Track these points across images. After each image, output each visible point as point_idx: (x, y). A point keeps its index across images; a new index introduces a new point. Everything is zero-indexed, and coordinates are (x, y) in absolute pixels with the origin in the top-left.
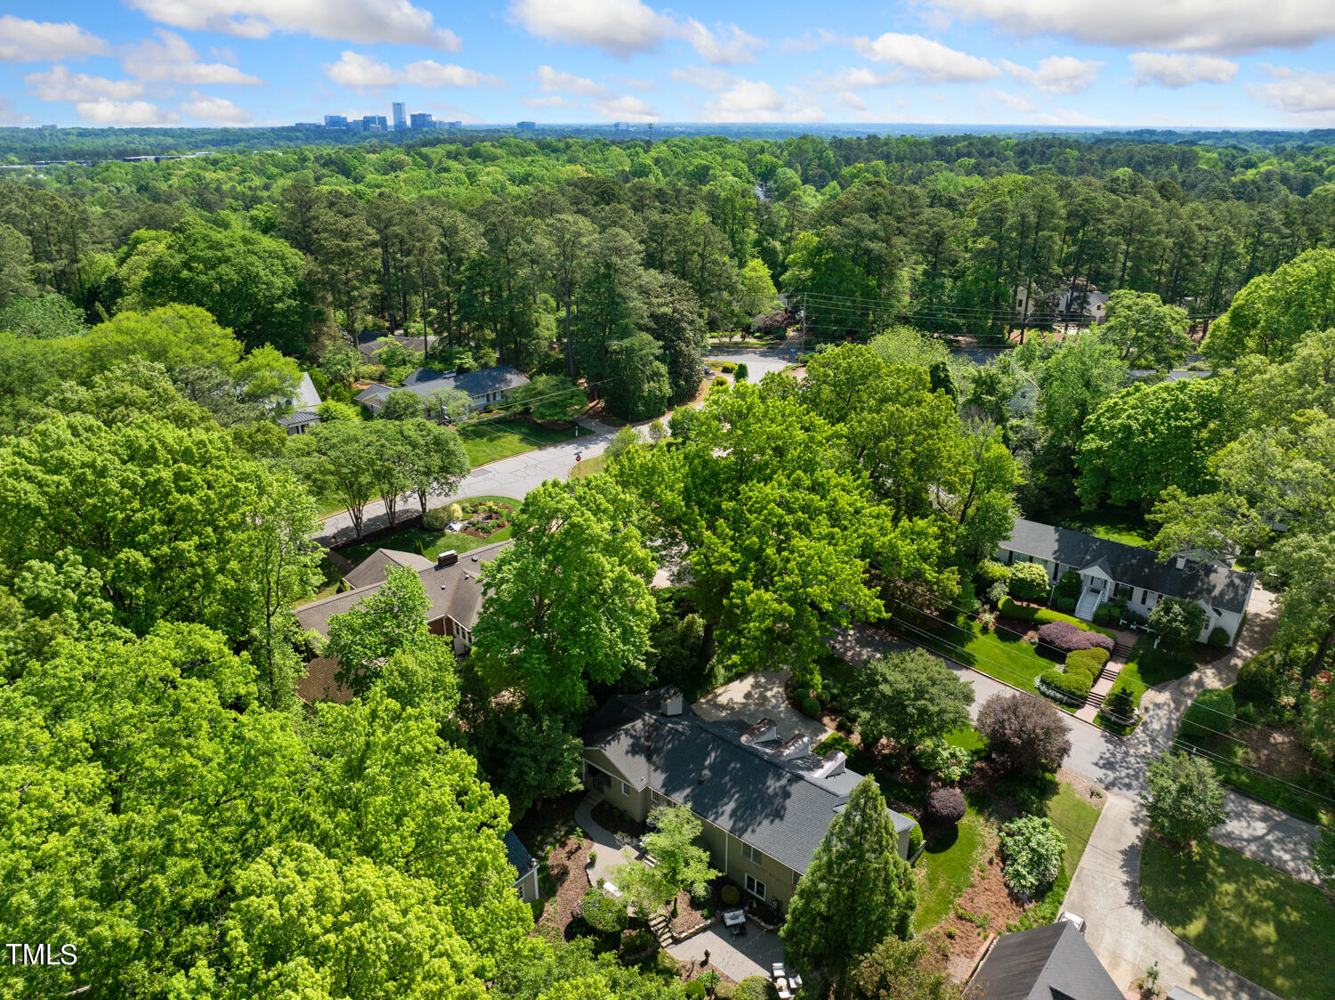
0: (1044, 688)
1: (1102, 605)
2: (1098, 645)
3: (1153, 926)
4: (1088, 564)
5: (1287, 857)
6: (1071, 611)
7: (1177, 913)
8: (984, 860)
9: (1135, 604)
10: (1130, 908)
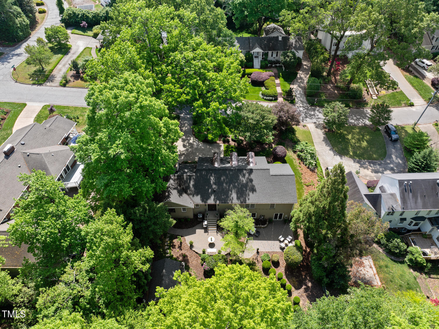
0: (265, 98)
1: (261, 61)
2: (270, 76)
3: (343, 158)
4: (253, 48)
5: (353, 121)
6: (252, 67)
7: (345, 151)
8: (298, 164)
9: (270, 58)
10: (335, 156)
